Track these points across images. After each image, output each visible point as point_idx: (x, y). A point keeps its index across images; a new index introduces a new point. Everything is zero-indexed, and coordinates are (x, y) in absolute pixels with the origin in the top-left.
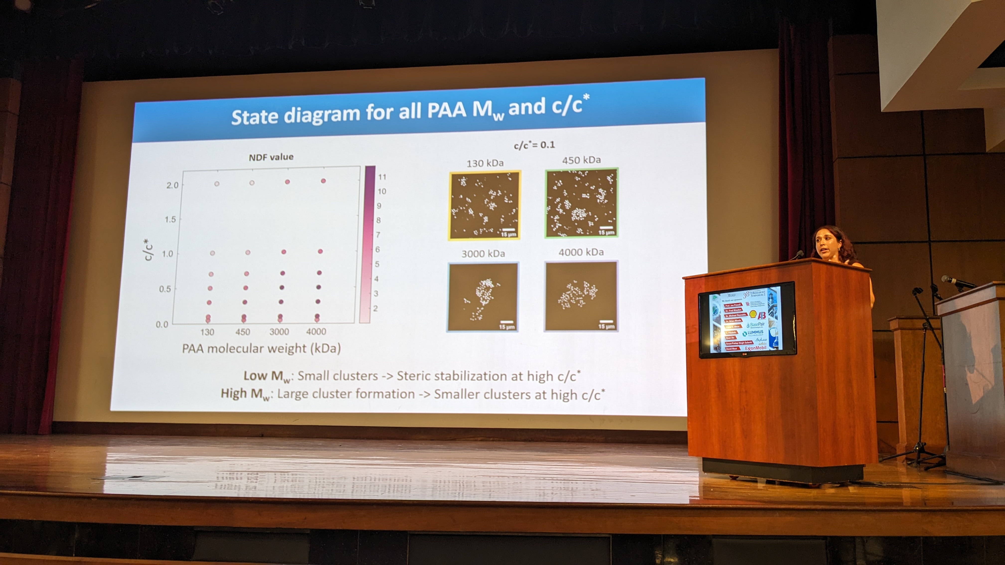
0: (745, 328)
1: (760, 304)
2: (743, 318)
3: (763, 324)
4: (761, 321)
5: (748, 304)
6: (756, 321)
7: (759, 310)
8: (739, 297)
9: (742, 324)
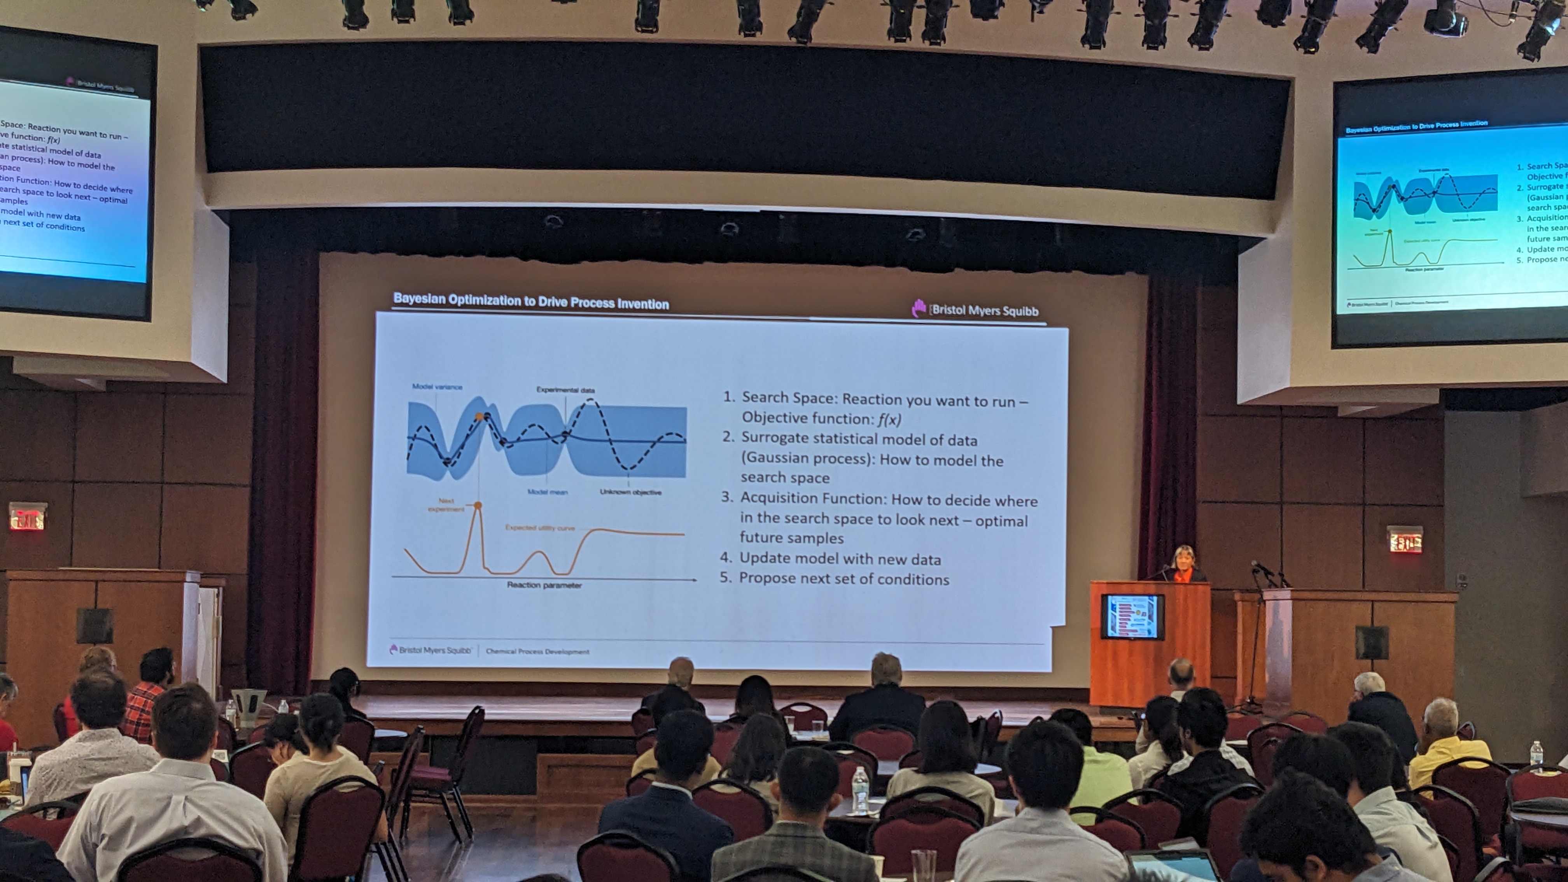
0: (1132, 622)
1: (1143, 607)
2: (1132, 615)
3: (1144, 620)
4: (1144, 618)
5: (1135, 605)
6: (1140, 617)
7: (1142, 610)
8: (1129, 600)
9: (1131, 618)
